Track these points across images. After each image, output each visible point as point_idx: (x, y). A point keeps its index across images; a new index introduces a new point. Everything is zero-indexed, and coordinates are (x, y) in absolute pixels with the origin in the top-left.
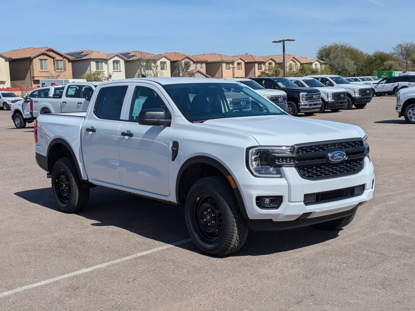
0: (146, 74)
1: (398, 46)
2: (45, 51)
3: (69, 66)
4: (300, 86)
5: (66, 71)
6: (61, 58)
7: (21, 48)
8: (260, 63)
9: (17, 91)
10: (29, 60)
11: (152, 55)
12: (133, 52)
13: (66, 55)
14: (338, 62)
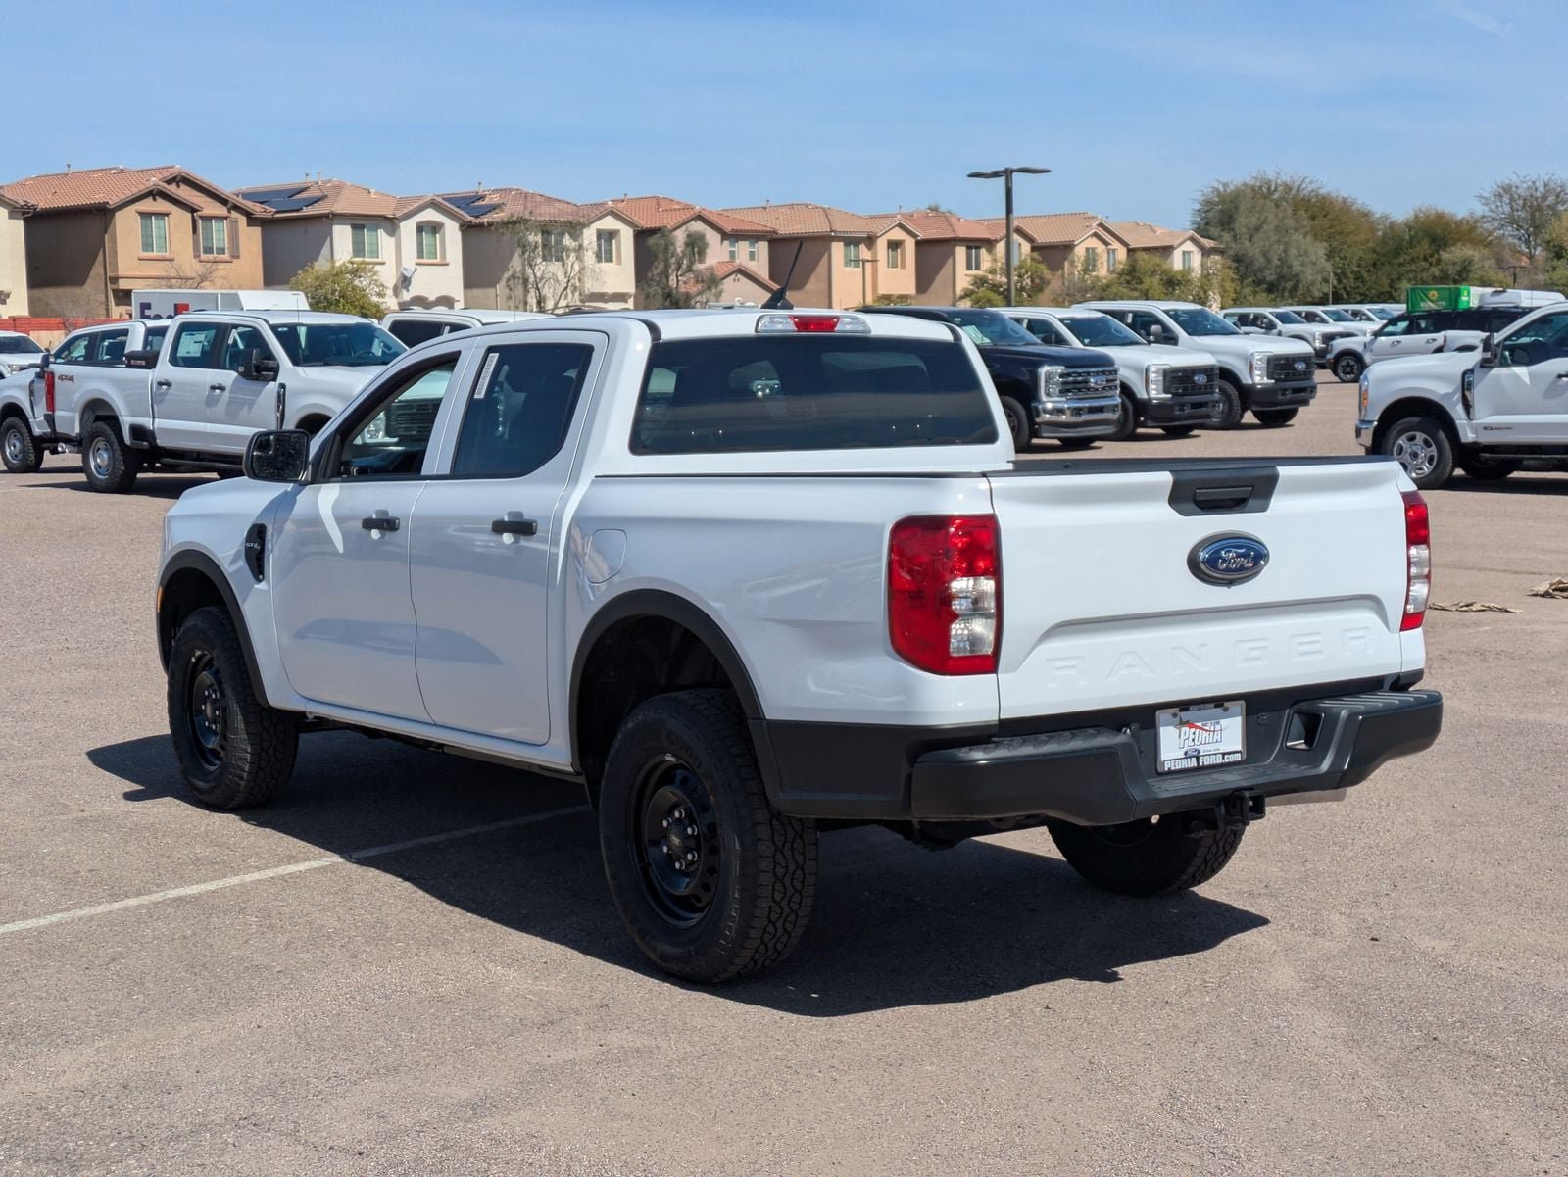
0: (539, 275)
1: (1501, 191)
2: (160, 183)
3: (251, 239)
4: (1046, 341)
5: (238, 257)
6: (222, 210)
7: (72, 170)
8: (973, 244)
9: (48, 329)
10: (102, 214)
11: (566, 205)
12: (496, 190)
13: (240, 199)
14: (1265, 246)
